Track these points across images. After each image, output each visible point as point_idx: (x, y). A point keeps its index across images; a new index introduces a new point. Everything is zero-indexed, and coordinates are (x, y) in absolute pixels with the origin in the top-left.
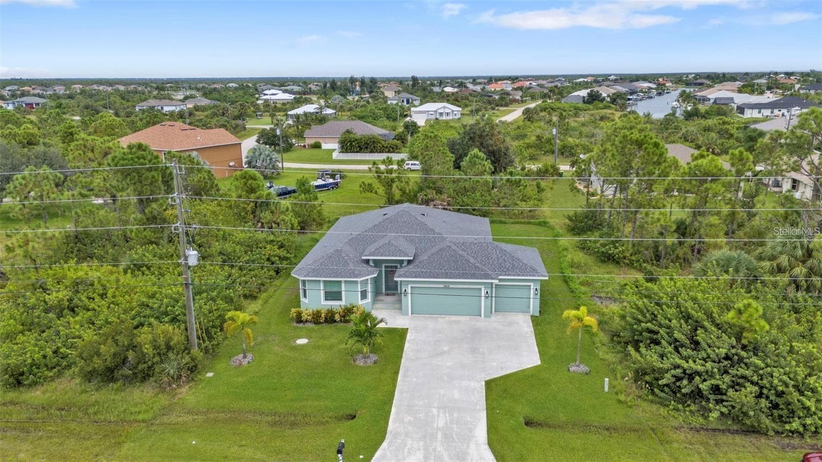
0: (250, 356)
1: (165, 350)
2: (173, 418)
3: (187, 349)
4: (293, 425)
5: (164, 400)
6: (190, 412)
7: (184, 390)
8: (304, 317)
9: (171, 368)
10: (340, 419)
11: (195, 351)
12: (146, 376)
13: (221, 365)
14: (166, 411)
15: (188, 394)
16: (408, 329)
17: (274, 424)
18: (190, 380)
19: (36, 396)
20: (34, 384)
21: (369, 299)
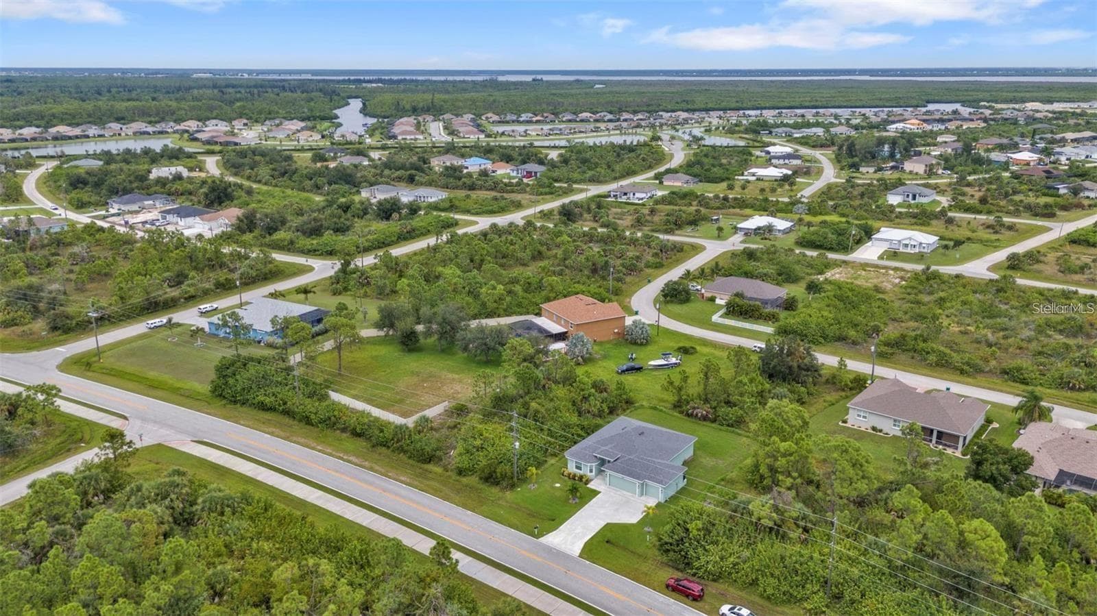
0: (536, 486)
1: (504, 476)
2: (500, 502)
3: (512, 478)
4: (534, 516)
5: (501, 494)
6: (507, 502)
7: (508, 492)
8: (565, 474)
9: (505, 484)
10: (549, 520)
11: (515, 479)
12: (497, 484)
13: (524, 486)
14: (499, 499)
15: (509, 495)
16: (600, 492)
17: (529, 514)
18: (510, 489)
19: (465, 480)
20: (465, 475)
21: (594, 473)
